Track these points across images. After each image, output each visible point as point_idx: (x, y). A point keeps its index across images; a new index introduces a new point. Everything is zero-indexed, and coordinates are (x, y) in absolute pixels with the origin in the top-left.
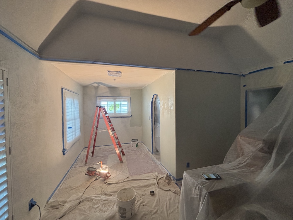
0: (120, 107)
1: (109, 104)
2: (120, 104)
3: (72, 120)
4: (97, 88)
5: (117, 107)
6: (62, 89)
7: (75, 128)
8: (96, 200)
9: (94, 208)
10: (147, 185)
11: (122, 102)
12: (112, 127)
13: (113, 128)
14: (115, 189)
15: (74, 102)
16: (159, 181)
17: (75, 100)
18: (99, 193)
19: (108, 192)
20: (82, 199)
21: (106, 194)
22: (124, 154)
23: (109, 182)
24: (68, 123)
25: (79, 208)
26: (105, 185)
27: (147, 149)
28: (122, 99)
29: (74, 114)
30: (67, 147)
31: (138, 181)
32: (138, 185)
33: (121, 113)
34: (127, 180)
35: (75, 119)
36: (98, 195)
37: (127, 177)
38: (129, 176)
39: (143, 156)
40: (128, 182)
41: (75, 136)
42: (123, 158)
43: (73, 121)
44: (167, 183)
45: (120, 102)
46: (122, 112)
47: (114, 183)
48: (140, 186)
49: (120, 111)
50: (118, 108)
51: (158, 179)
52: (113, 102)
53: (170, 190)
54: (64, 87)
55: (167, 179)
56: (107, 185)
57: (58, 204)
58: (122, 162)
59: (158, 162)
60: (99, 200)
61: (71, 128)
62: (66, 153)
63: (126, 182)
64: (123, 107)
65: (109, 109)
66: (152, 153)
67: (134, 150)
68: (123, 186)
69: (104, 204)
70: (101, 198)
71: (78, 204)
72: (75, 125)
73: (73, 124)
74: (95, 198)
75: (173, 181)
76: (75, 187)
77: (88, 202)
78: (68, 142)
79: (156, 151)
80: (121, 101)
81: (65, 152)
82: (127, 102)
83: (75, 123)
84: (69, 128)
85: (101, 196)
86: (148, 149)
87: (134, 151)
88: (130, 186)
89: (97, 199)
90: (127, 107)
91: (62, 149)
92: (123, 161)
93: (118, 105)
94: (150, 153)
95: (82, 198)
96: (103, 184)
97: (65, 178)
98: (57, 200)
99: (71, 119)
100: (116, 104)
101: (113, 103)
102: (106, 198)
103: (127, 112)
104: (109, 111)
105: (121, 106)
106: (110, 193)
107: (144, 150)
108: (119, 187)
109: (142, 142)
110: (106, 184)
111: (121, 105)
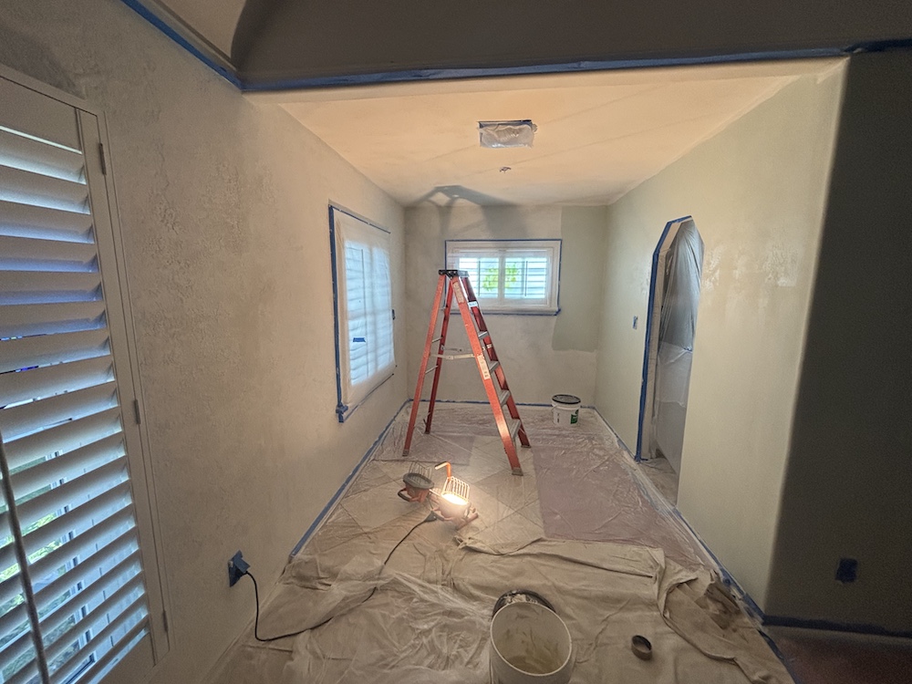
0: (519, 278)
1: (482, 266)
2: (520, 266)
3: (365, 314)
4: (445, 211)
5: (511, 277)
6: (331, 209)
7: (376, 341)
8: (422, 600)
9: (413, 629)
10: (618, 601)
11: (526, 260)
12: (489, 346)
13: (492, 348)
14: (489, 579)
15: (372, 258)
16: (673, 597)
17: (375, 250)
18: (433, 575)
19: (463, 579)
20: (382, 582)
21: (456, 588)
22: (525, 443)
23: (469, 543)
24: (351, 324)
25: (370, 610)
26: (454, 547)
27: (616, 440)
28: (530, 247)
29: (373, 295)
30: (350, 400)
31: (577, 567)
32: (576, 585)
33: (522, 299)
34: (535, 549)
35: (374, 313)
36: (429, 582)
37: (535, 539)
38: (544, 537)
39: (599, 462)
40: (536, 560)
41: (377, 365)
42: (525, 457)
43: (369, 319)
44: (716, 618)
45: (520, 260)
46: (527, 297)
47: (485, 549)
48: (586, 594)
49: (519, 291)
50: (514, 280)
51: (666, 585)
52: (497, 260)
53: (732, 661)
54: (337, 201)
55: (715, 600)
56: (463, 553)
57: (315, 575)
58: (521, 471)
59: (664, 505)
60: (433, 605)
61: (362, 340)
62: (347, 417)
63: (529, 558)
64: (529, 278)
65: (482, 284)
66: (638, 458)
67: (564, 432)
68: (519, 573)
69: (445, 626)
70: (438, 597)
71: (369, 594)
72: (375, 332)
73: (370, 328)
74: (421, 593)
75: (746, 619)
76: (366, 530)
77: (399, 597)
78: (353, 382)
79: (654, 454)
80: (523, 257)
81: (345, 415)
82: (545, 260)
83: (375, 323)
84: (355, 340)
85: (438, 588)
86: (620, 441)
87: (565, 436)
88: (545, 582)
89: (426, 597)
90: (543, 278)
91: (336, 403)
92: (523, 470)
93: (514, 270)
94: (628, 459)
95: (383, 579)
96: (450, 543)
97: (344, 491)
98: (315, 559)
99: (363, 311)
100: (508, 265)
101: (494, 262)
102: (457, 606)
103: (543, 296)
104: (482, 290)
105: (523, 275)
106: (470, 587)
107: (601, 439)
108: (505, 574)
109: (594, 408)
110: (460, 547)
111: (523, 269)
